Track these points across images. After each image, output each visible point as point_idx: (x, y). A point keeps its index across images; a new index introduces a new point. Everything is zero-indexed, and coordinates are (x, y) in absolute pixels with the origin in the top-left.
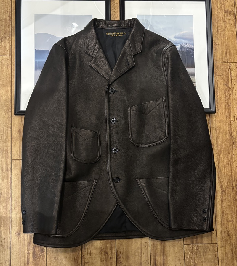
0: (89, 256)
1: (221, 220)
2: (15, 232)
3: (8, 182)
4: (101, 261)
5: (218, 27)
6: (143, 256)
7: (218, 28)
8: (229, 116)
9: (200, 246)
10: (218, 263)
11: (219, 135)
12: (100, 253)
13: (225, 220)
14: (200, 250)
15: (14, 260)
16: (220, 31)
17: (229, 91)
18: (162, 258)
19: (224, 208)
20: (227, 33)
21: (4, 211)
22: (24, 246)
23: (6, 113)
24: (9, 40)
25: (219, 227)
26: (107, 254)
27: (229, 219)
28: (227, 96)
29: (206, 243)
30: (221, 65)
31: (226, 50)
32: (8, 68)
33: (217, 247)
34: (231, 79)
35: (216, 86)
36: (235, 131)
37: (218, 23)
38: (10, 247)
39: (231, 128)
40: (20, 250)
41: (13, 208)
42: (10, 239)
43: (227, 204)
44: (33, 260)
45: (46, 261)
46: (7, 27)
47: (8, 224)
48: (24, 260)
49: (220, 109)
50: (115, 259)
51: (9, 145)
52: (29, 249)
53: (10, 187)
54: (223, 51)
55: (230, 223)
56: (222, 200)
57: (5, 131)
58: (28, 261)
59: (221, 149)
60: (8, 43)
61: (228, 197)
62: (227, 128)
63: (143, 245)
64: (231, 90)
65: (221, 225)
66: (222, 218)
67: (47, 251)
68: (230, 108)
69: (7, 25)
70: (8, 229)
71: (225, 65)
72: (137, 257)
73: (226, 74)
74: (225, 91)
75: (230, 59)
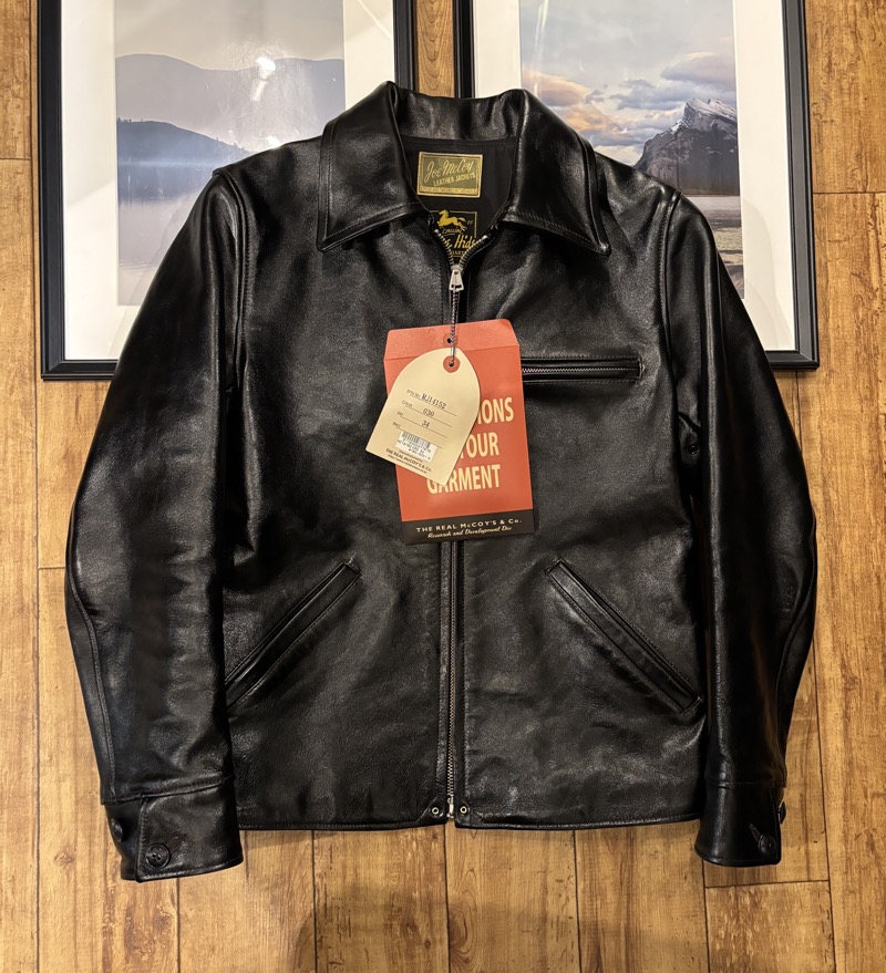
0: (345, 936)
1: (842, 790)
2: (54, 853)
3: (24, 656)
4: (392, 958)
5: (830, 52)
6: (549, 934)
7: (830, 58)
8: (872, 395)
9: (767, 892)
10: (830, 955)
11: (834, 469)
12: (388, 927)
13: (859, 791)
14: (764, 905)
15: (50, 960)
16: (839, 71)
17: (870, 300)
18: (623, 938)
19: (854, 744)
20: (862, 76)
21: (10, 768)
22: (92, 904)
23: (12, 387)
24: (22, 95)
25: (835, 817)
26: (414, 928)
27: (872, 786)
28: (863, 320)
29: (787, 879)
30: (840, 201)
31: (861, 144)
32: (18, 209)
33: (827, 895)
34: (879, 255)
35: (820, 281)
37: (829, 38)
38: (35, 910)
39: (879, 442)
40: (75, 922)
41: (44, 757)
42: (35, 878)
43: (867, 729)
44: (127, 959)
45: (179, 961)
46: (13, 45)
47: (26, 819)
48: (92, 959)
49: (838, 370)
50: (442, 950)
51: (30, 512)
52: (110, 918)
53: (32, 676)
54: (848, 148)
55: (876, 804)
56: (846, 717)
57: (10, 455)
58: (107, 963)
59: (842, 524)
60: (18, 107)
61: (869, 704)
62: (865, 443)
63: (550, 890)
64: (879, 299)
65: (845, 809)
66: (848, 784)
67: (181, 921)
68: (876, 365)
69: (13, 37)
70: (27, 840)
71: (855, 200)
72: (530, 939)
73: (858, 237)
74: (857, 302)
75: (875, 180)
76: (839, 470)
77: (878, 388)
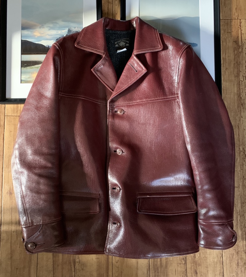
2: (7, 191)
8: (238, 75)
11: (226, 96)
17: (239, 49)
28: (236, 54)
30: (231, 21)
31: (237, 6)
34: (242, 36)
36: (244, 92)
39: (240, 89)
41: (4, 166)
62: (236, 89)
64: (241, 48)
68: (240, 67)
71: (235, 21)
73: (236, 31)
74: (235, 49)
75: (241, 16)
76: (228, 96)
77: (240, 74)
